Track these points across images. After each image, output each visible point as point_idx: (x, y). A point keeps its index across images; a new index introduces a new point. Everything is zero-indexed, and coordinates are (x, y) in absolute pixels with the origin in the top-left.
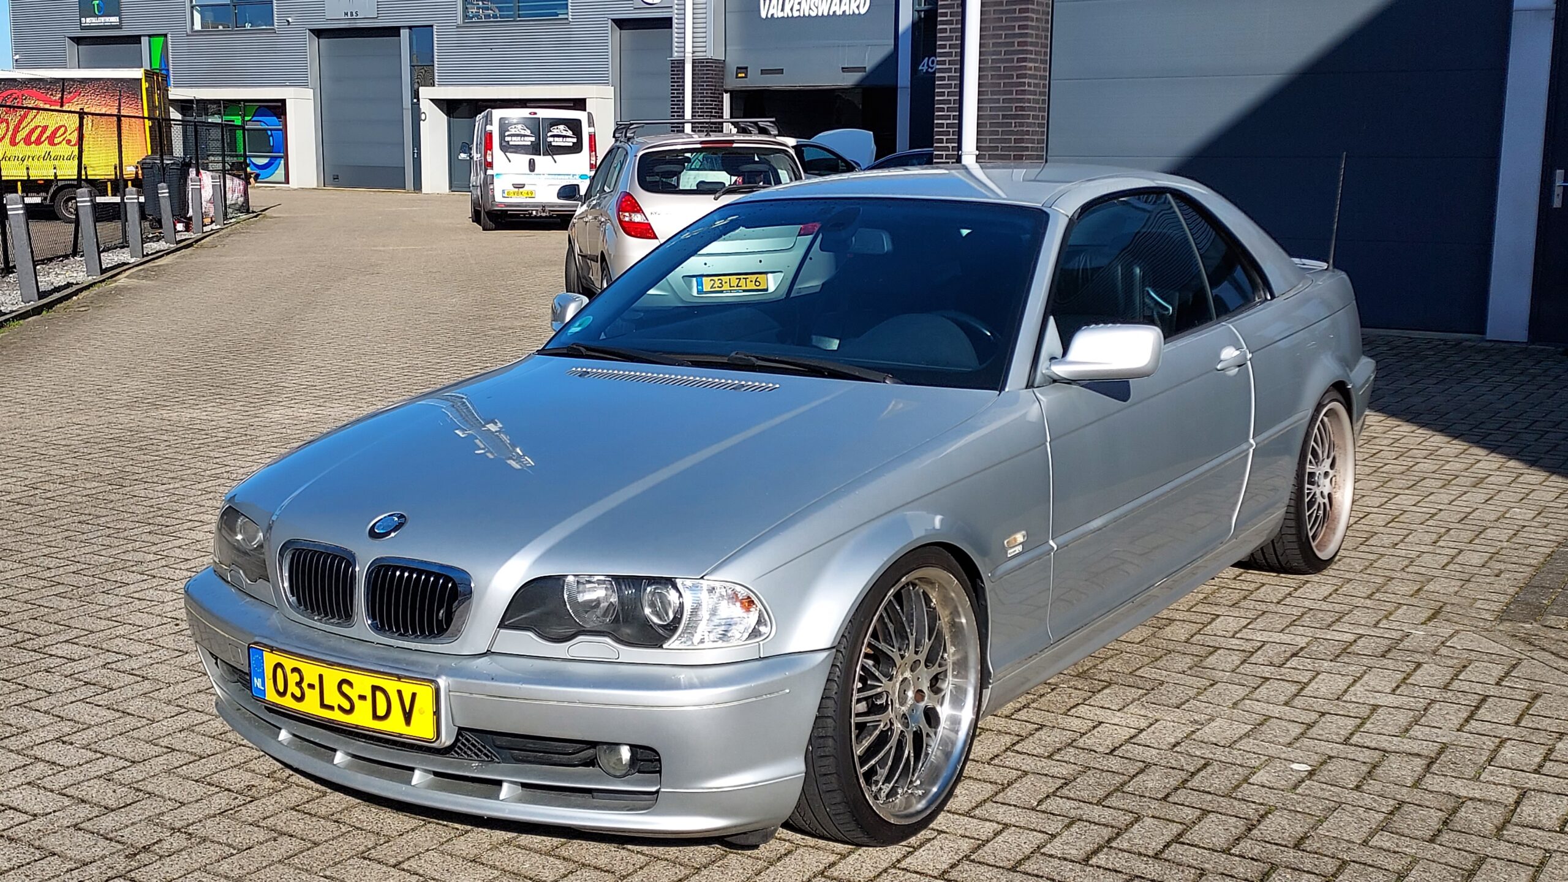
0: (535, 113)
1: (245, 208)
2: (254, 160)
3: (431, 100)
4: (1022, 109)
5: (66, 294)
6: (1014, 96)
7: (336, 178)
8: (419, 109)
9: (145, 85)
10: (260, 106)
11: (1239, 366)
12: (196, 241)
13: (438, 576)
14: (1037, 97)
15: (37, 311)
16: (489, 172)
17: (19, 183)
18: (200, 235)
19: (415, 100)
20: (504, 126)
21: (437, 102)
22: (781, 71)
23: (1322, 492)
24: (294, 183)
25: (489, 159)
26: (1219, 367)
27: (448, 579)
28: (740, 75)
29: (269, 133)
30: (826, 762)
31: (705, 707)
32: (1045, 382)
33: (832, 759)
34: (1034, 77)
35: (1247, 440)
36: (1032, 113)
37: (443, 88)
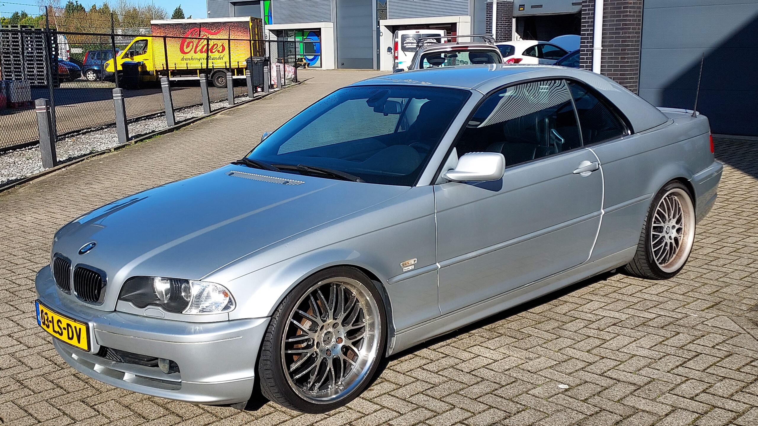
0: (418, 32)
1: (295, 80)
2: (307, 57)
3: (385, 26)
4: (626, 25)
5: (188, 123)
6: (622, 18)
7: (343, 64)
8: (380, 30)
9: (251, 24)
10: (310, 32)
11: (592, 171)
12: (263, 97)
13: (96, 273)
14: (635, 18)
15: (171, 130)
16: (396, 61)
17: (198, 70)
18: (268, 93)
19: (378, 26)
20: (404, 38)
21: (387, 27)
22: (541, 6)
23: (670, 237)
24: (324, 68)
25: (396, 55)
26: (575, 172)
27: (99, 275)
28: (521, 9)
29: (314, 44)
30: (268, 372)
31: (203, 343)
32: (443, 182)
33: (270, 371)
34: (634, 8)
35: (600, 210)
36: (631, 27)
37: (390, 20)
